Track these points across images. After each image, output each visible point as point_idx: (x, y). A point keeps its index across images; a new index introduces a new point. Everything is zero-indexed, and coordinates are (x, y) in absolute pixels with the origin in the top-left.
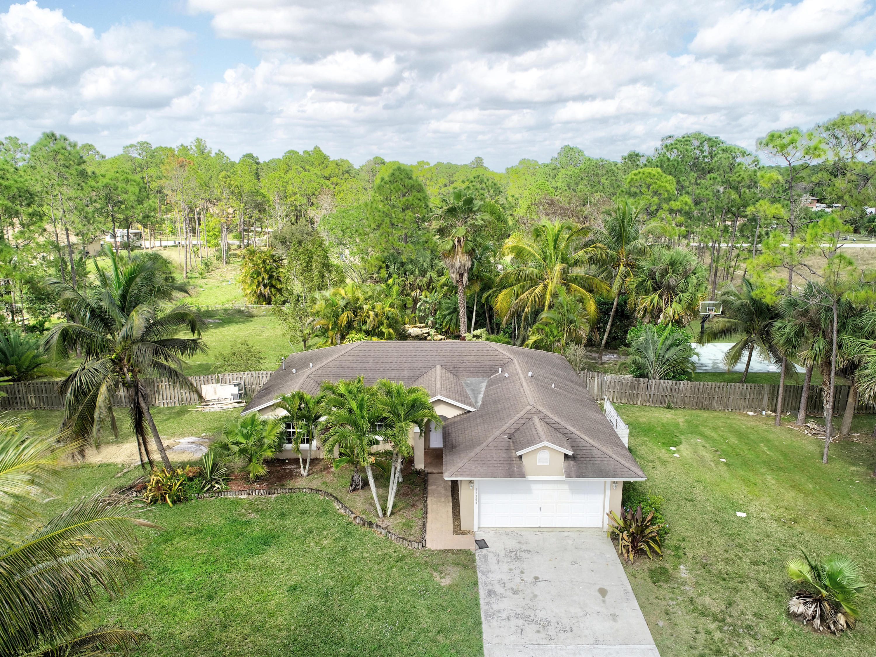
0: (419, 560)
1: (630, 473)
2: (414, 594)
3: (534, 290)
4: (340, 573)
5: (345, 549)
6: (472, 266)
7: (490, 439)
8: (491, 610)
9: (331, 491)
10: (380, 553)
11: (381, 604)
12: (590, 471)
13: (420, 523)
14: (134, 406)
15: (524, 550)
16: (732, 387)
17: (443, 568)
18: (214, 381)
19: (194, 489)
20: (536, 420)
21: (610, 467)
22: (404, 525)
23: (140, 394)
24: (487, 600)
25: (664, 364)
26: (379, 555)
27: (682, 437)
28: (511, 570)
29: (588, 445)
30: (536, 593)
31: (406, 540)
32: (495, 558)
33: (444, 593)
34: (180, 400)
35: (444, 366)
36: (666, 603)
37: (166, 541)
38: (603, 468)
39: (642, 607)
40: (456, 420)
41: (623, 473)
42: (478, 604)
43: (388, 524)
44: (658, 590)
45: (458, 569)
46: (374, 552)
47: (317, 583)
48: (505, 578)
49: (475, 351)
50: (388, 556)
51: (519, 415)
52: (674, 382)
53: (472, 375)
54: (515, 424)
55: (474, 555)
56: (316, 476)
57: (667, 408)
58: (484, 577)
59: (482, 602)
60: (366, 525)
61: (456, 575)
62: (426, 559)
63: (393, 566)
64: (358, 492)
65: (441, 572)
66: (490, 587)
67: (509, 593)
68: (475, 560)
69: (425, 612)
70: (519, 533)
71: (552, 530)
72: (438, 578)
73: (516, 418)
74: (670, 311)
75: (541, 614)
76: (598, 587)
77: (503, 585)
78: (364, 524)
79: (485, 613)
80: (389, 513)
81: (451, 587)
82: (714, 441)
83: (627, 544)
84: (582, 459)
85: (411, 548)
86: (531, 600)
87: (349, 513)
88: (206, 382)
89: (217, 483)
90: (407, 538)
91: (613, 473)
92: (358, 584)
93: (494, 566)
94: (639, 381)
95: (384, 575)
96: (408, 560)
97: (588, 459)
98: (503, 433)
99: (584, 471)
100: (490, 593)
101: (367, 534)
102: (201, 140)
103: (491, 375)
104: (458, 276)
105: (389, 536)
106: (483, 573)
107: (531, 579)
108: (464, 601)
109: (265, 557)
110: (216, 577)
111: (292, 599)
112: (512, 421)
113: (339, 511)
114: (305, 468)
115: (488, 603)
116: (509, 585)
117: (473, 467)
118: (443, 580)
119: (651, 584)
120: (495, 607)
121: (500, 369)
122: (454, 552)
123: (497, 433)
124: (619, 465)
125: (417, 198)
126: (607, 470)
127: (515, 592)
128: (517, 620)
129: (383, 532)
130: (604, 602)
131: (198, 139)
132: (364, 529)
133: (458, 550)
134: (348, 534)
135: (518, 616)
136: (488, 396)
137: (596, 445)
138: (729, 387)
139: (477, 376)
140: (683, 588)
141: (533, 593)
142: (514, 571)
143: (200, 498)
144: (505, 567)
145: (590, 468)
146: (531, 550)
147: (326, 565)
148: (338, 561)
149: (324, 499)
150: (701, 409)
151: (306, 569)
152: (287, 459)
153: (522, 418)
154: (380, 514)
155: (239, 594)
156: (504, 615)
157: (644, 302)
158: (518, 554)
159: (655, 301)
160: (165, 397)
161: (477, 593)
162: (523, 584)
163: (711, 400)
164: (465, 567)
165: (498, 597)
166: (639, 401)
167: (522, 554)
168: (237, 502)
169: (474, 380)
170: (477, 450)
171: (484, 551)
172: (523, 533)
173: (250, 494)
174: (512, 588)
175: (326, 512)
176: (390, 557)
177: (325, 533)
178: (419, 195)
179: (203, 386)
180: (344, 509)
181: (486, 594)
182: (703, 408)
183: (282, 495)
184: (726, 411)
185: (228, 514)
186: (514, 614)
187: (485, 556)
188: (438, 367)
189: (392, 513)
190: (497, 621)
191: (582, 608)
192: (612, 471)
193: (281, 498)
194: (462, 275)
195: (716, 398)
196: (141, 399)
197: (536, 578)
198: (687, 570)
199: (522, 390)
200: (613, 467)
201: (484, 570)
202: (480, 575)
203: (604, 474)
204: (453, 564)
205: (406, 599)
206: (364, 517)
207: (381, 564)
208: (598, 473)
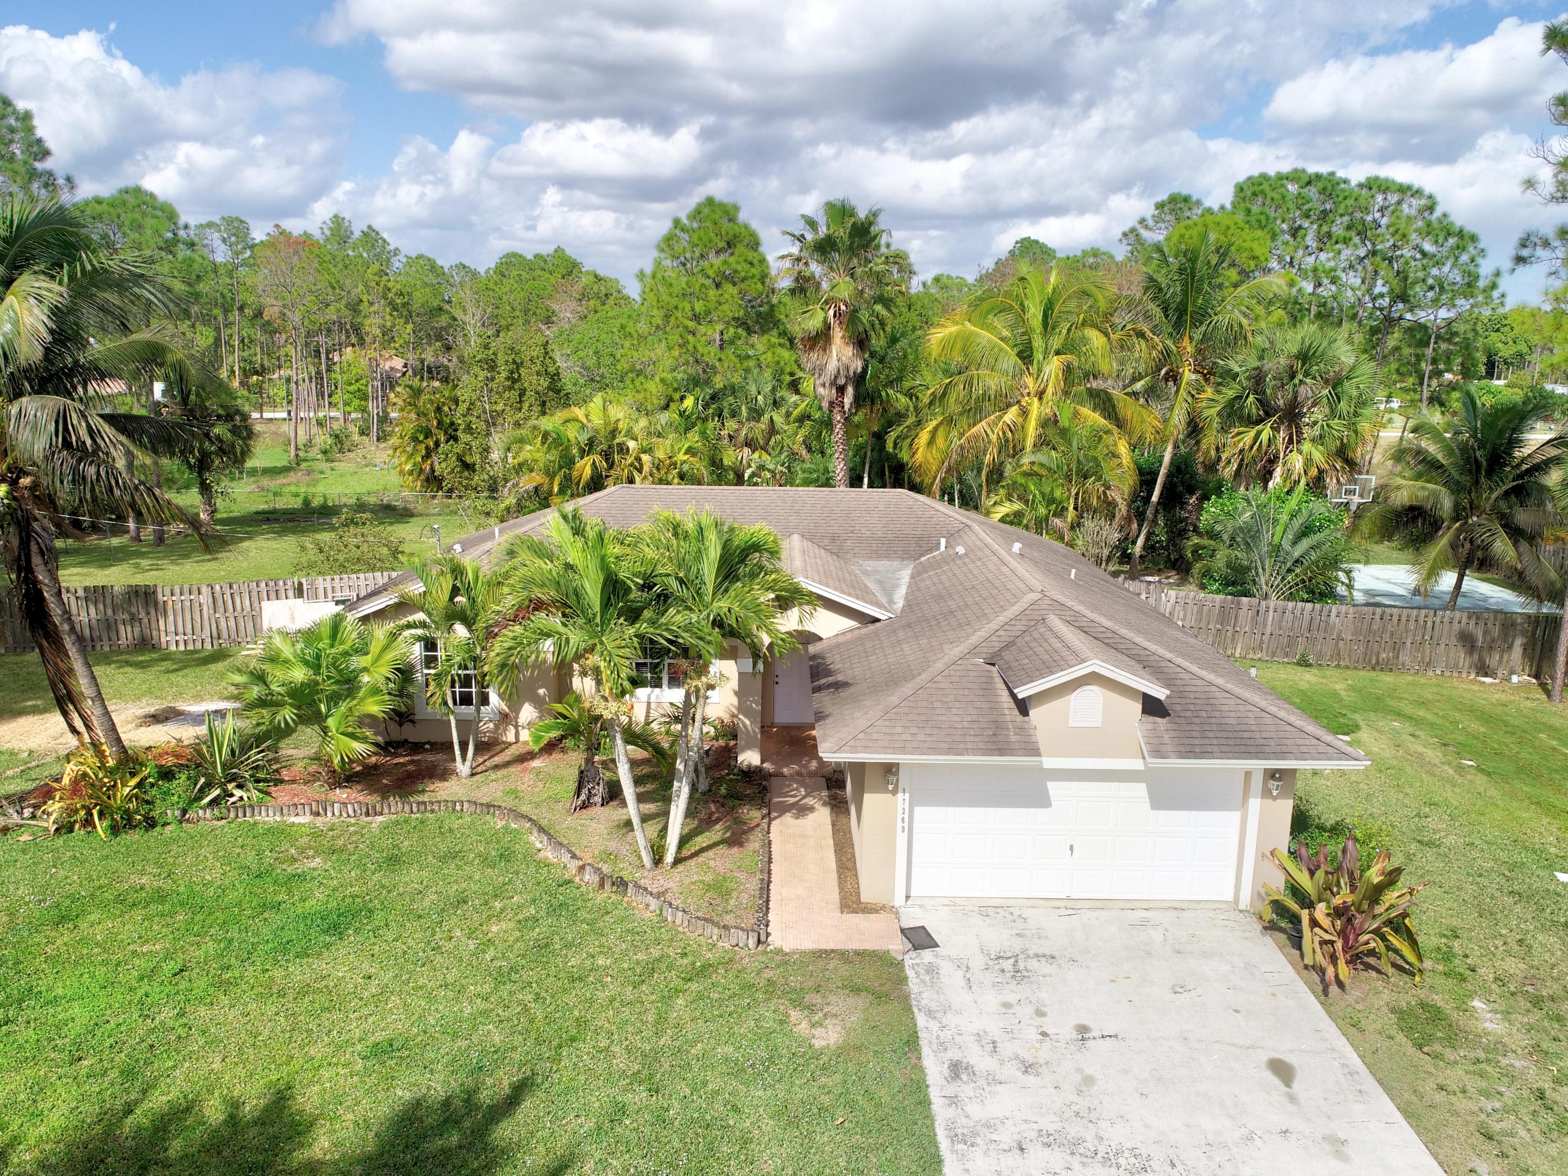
0: (750, 978)
1: (1322, 748)
2: (737, 1071)
3: (1001, 417)
4: (526, 1010)
5: (547, 945)
6: (865, 370)
7: (940, 665)
8: (964, 1121)
9: (524, 809)
10: (640, 956)
11: (639, 1097)
12: (1215, 742)
13: (753, 885)
14: (18, 577)
15: (1037, 955)
16: (1446, 620)
17: (817, 999)
18: (291, 593)
19: (175, 798)
20: (1055, 621)
21: (1267, 735)
22: (709, 887)
23: (34, 548)
24: (951, 1090)
25: (1289, 571)
26: (638, 963)
27: (1357, 717)
28: (1007, 1005)
29: (1199, 682)
30: (1089, 1070)
31: (716, 924)
32: (960, 973)
33: (824, 1068)
34: (215, 634)
35: (809, 537)
36: (1471, 1105)
37: (63, 919)
38: (1246, 735)
39: (1408, 1113)
40: (841, 639)
41: (1304, 749)
42: (925, 1103)
43: (667, 885)
44: (1436, 1066)
45: (862, 1001)
46: (625, 953)
47: (455, 1036)
48: (994, 1028)
49: (881, 507)
50: (663, 966)
51: (1011, 612)
52: (1318, 606)
53: (876, 555)
54: (1001, 633)
55: (901, 964)
56: (493, 777)
57: (1298, 664)
58: (934, 1026)
59: (935, 1095)
60: (607, 886)
61: (854, 1019)
62: (768, 974)
63: (677, 991)
64: (592, 811)
65: (811, 1009)
66: (953, 1054)
67: (1011, 1071)
68: (906, 978)
69: (768, 1124)
70: (1017, 912)
71: (1102, 904)
72: (804, 1025)
73: (1002, 619)
74: (1297, 461)
75: (1116, 1135)
76: (1264, 1057)
77: (989, 1048)
78: (602, 885)
79: (948, 1128)
80: (669, 858)
81: (842, 1051)
82: (1432, 725)
83: (1327, 937)
84: (1188, 714)
85: (727, 946)
86: (1079, 1093)
87: (566, 858)
88: (273, 595)
89: (240, 786)
90: (716, 919)
91: (1278, 749)
92: (573, 1039)
93: (956, 993)
94: (1239, 603)
95: (651, 1017)
96: (719, 977)
97: (1204, 714)
98: (973, 651)
99: (1196, 742)
100: (956, 1070)
101: (610, 908)
102: (343, 219)
103: (921, 555)
104: (834, 391)
105: (668, 914)
106: (930, 1014)
107: (1068, 1033)
108: (884, 1095)
109: (320, 965)
110: (167, 1014)
111: (374, 1078)
112: (994, 625)
113: (541, 854)
114: (464, 759)
115: (953, 1101)
116: (1008, 1048)
117: (898, 730)
118: (818, 1032)
119: (1411, 1050)
120: (976, 1111)
121: (943, 541)
122: (843, 956)
123: (957, 651)
124: (1289, 728)
125: (745, 260)
126: (1261, 742)
127: (1028, 1068)
128: (1047, 1151)
129: (654, 903)
130: (1292, 1099)
131: (336, 216)
132: (600, 897)
133: (857, 953)
134: (555, 910)
135: (1048, 1140)
136: (919, 589)
137: (1220, 681)
138: (1438, 620)
139: (888, 558)
140: (1504, 1062)
141: (1079, 1070)
142: (1016, 1009)
143: (188, 821)
144: (991, 999)
145: (1211, 735)
146: (1056, 954)
147: (487, 988)
148: (526, 975)
149: (506, 828)
150: (1374, 669)
151: (431, 998)
152: (428, 743)
153: (1016, 618)
154: (647, 859)
155: (216, 1066)
156: (1006, 1137)
157: (1239, 441)
158: (1021, 965)
159: (1264, 437)
160: (181, 630)
161: (921, 1069)
162: (1048, 1043)
163: (1397, 648)
164: (879, 997)
165: (982, 1082)
166: (1238, 650)
167: (1033, 964)
168: (278, 832)
169: (882, 565)
170: (907, 689)
171: (927, 955)
172: (1026, 913)
173: (318, 814)
174: (1017, 1057)
175: (506, 856)
176: (670, 968)
177: (498, 905)
178: (751, 255)
179: (265, 604)
180: (554, 849)
181: (946, 1072)
182: (1379, 666)
183: (400, 817)
184: (1431, 673)
185: (250, 858)
186: (1034, 1135)
187: (931, 970)
188: (796, 537)
189: (677, 861)
190: (986, 1153)
191: (1232, 1118)
192: (1272, 743)
193: (397, 823)
194: (841, 390)
195: (1408, 645)
196: (36, 560)
197: (1083, 1029)
198: (1495, 1012)
199: (1005, 569)
200: (1272, 734)
201: (933, 1006)
202: (921, 1020)
203: (1252, 749)
204: (844, 987)
205: (710, 1086)
206: (606, 869)
207: (644, 987)
208: (1237, 749)
